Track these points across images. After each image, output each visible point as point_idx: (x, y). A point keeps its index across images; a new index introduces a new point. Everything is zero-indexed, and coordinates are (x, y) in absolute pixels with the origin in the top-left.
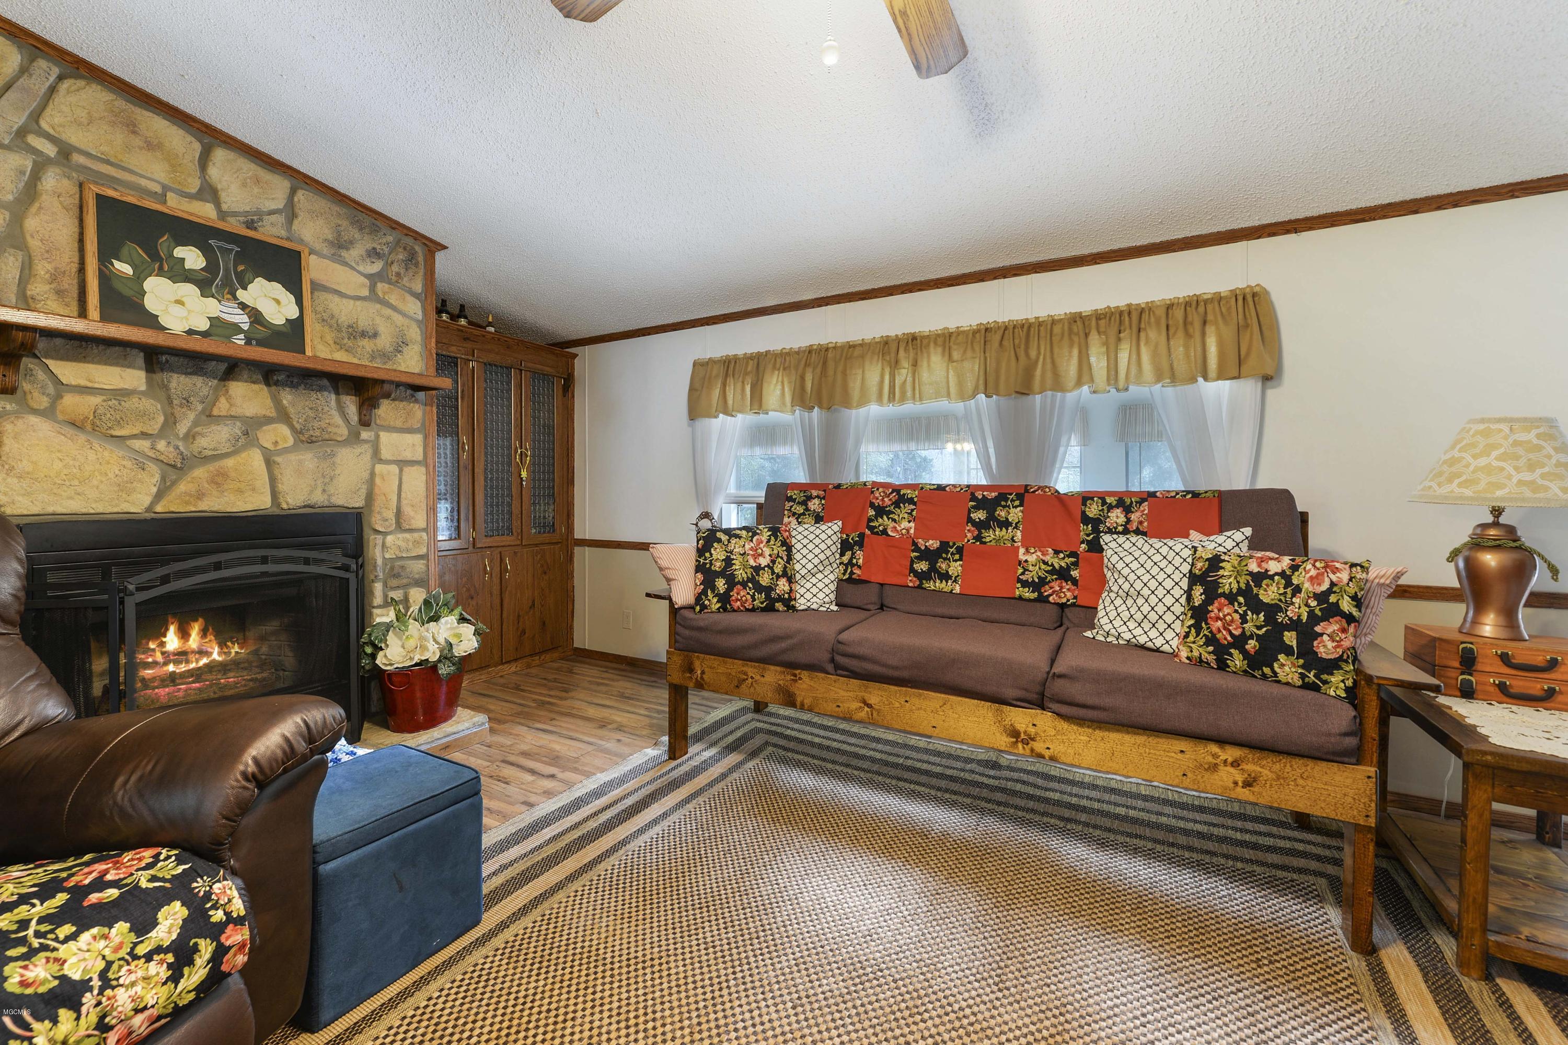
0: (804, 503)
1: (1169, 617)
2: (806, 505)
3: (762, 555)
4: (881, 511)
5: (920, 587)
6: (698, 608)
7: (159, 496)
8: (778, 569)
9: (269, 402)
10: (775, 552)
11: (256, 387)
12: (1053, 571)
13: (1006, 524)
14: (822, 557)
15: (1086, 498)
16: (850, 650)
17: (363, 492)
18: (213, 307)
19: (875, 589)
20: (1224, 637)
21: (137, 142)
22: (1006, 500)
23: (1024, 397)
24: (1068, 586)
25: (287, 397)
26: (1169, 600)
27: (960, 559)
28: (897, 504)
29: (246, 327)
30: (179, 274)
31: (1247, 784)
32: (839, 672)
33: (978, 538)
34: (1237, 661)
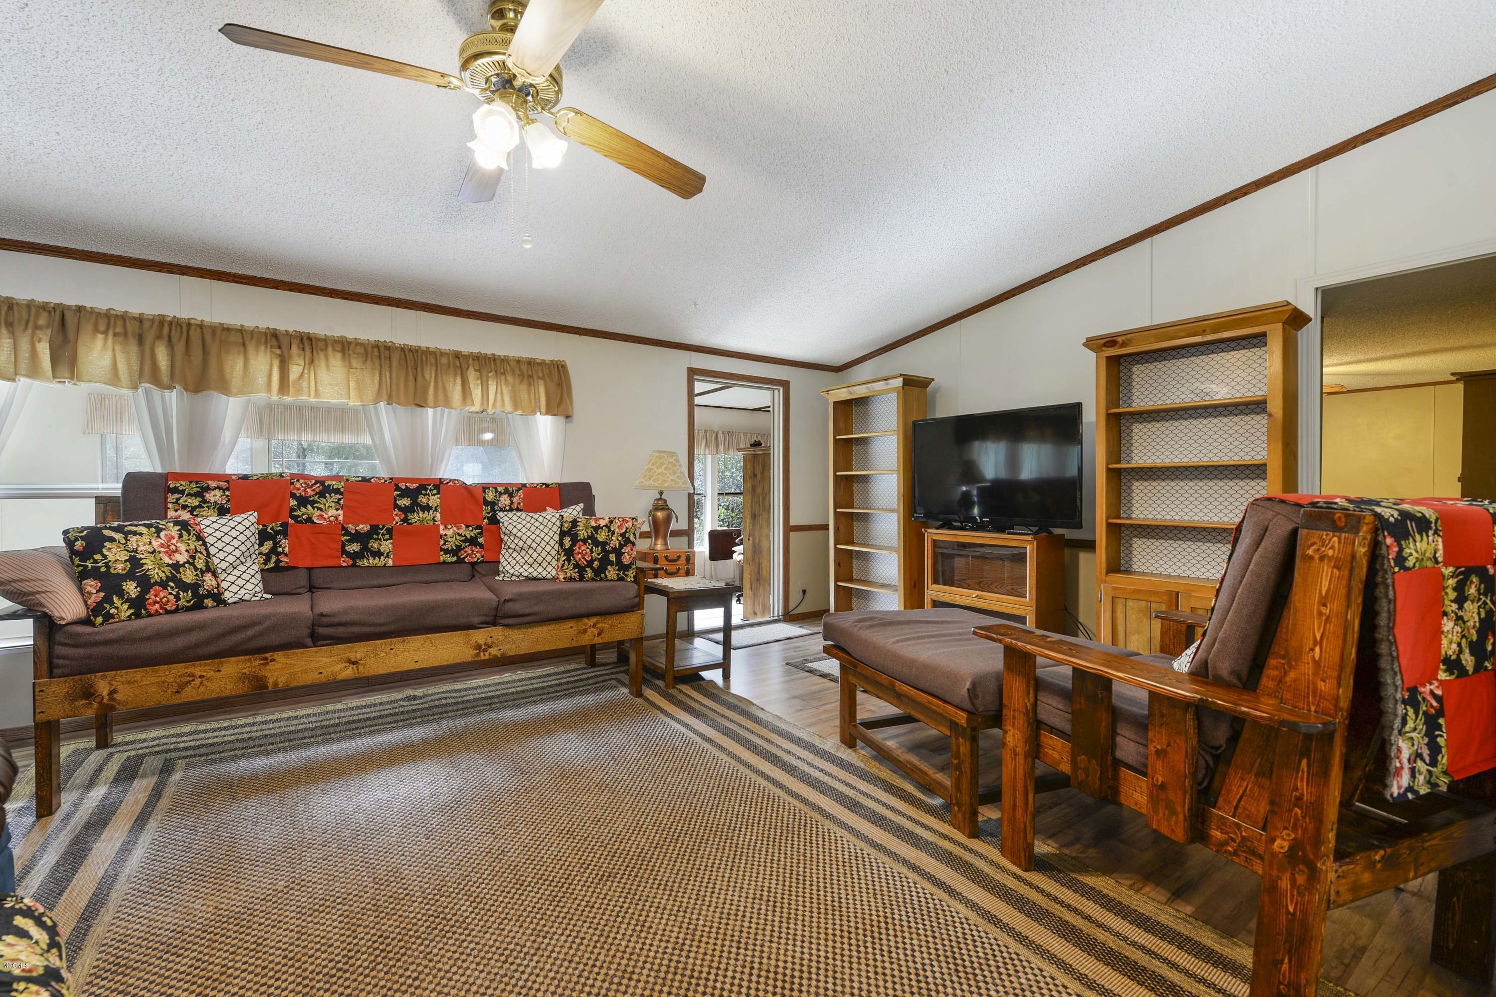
0: (200, 494)
1: (549, 558)
2: (203, 497)
3: (177, 551)
4: (303, 501)
5: (354, 565)
6: (100, 619)
8: (200, 564)
10: (192, 547)
12: (466, 540)
13: (427, 508)
14: (243, 548)
15: (485, 488)
16: (336, 620)
19: (304, 574)
20: (583, 562)
22: (426, 489)
23: (419, 409)
24: (476, 549)
26: (548, 548)
27: (391, 538)
28: (322, 494)
31: (599, 634)
32: (320, 643)
33: (405, 520)
34: (589, 573)
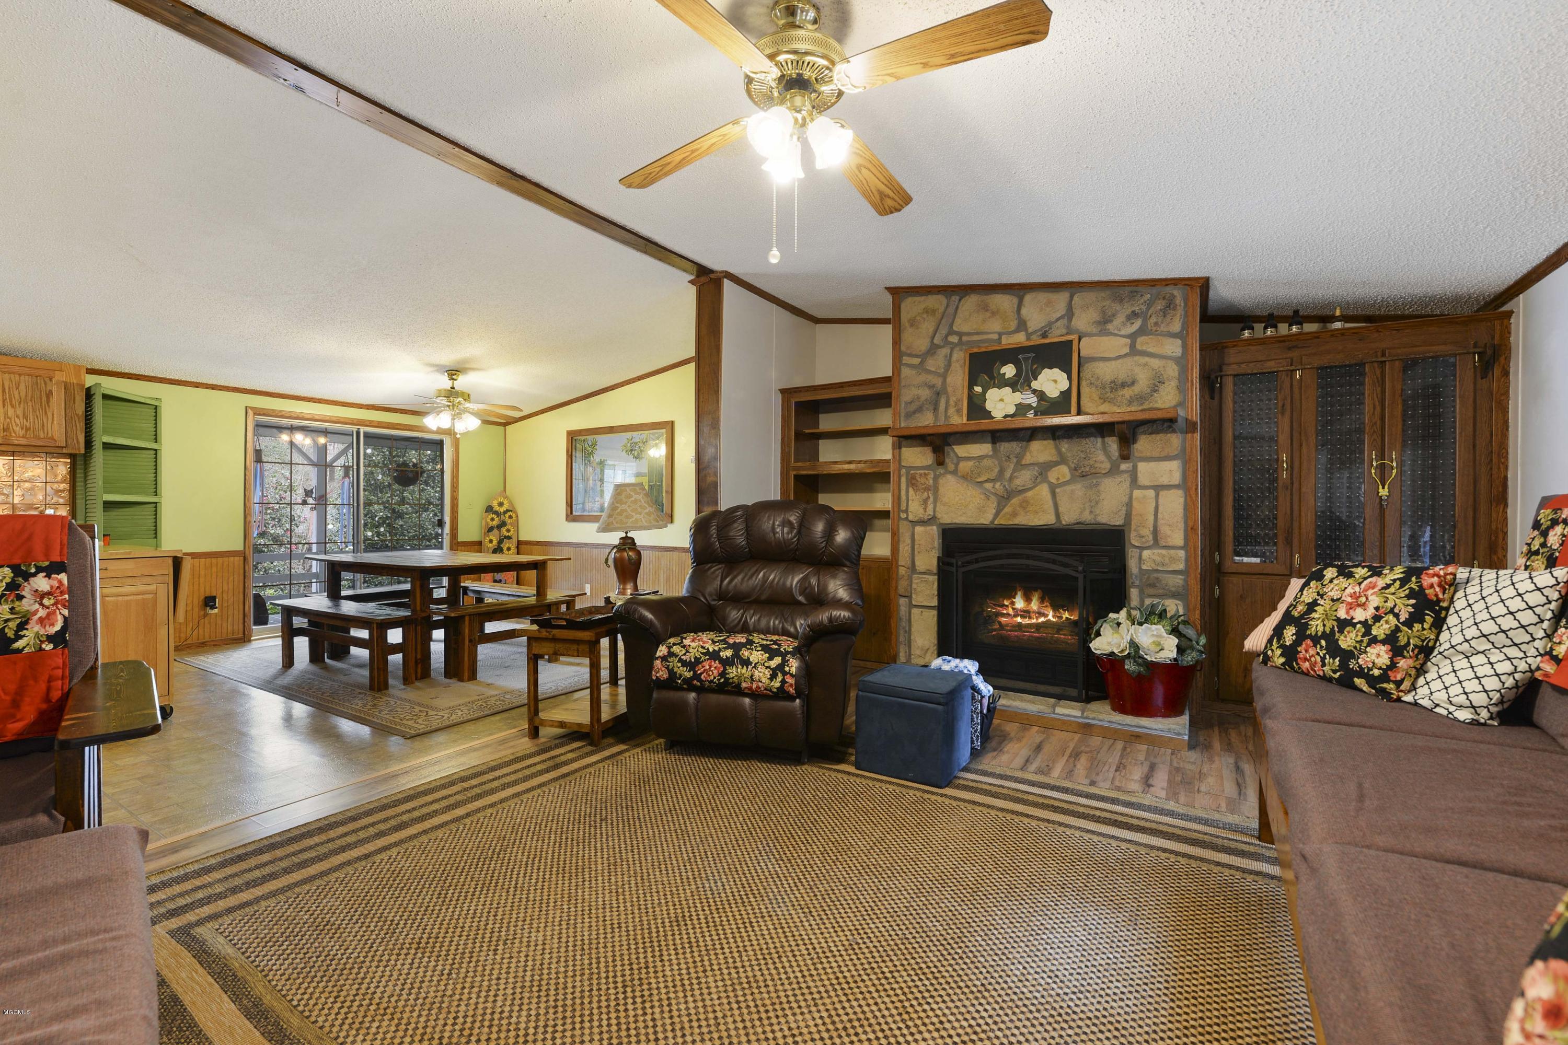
0: (1546, 533)
2: (1547, 536)
3: (1363, 605)
6: (1261, 658)
7: (997, 515)
9: (1054, 451)
10: (1390, 604)
11: (1045, 442)
17: (1123, 512)
18: (1018, 397)
21: (988, 314)
25: (1065, 446)
29: (1034, 405)
30: (1003, 383)
